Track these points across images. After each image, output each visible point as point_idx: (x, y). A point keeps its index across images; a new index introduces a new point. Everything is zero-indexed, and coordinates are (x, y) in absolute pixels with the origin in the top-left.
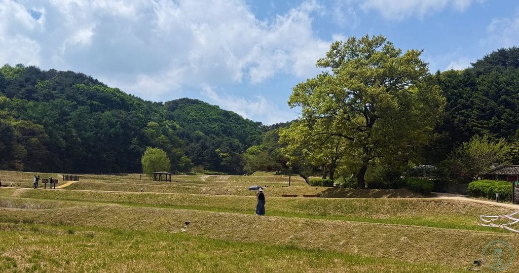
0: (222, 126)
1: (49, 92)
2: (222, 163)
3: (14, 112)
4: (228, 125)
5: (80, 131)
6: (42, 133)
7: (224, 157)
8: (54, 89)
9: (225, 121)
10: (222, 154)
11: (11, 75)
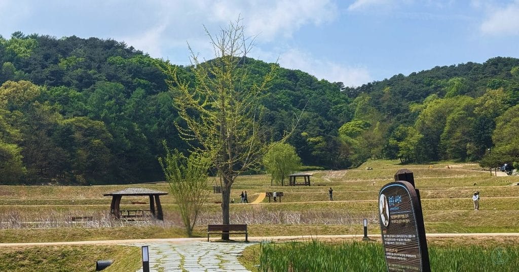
0: (290, 95)
1: (85, 72)
2: (314, 153)
3: (58, 106)
4: (298, 93)
5: (143, 124)
6: (104, 132)
7: (316, 143)
8: (89, 67)
9: (293, 87)
10: (312, 139)
11: (24, 52)
